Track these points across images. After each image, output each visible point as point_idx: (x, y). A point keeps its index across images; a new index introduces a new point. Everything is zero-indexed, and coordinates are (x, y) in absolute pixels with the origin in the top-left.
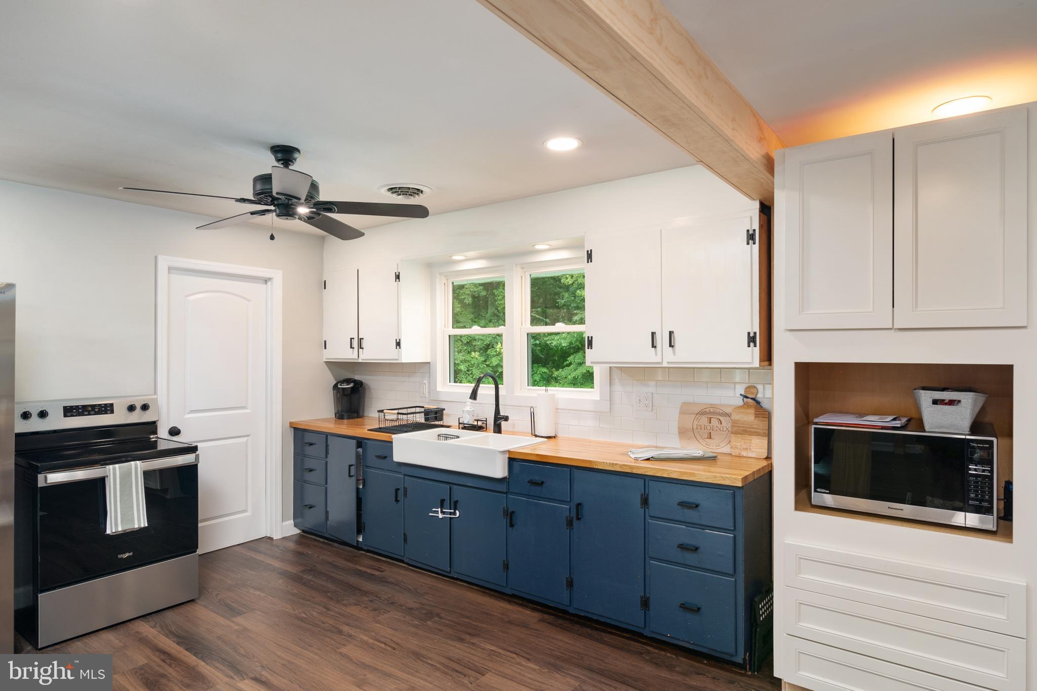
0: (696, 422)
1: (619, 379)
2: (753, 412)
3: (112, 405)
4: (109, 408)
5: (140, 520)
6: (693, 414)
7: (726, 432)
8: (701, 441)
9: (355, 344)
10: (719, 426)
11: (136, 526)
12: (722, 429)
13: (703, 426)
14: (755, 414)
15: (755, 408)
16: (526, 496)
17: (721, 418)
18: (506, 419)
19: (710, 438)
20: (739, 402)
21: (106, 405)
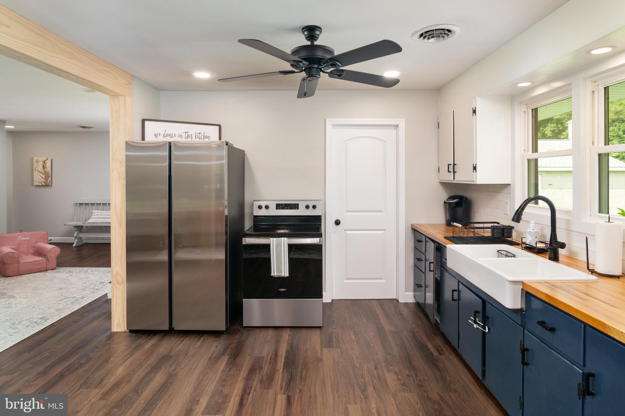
3: (298, 204)
4: (296, 206)
5: (285, 273)
9: (451, 169)
11: (283, 275)
16: (539, 338)
18: (562, 246)
21: (295, 204)
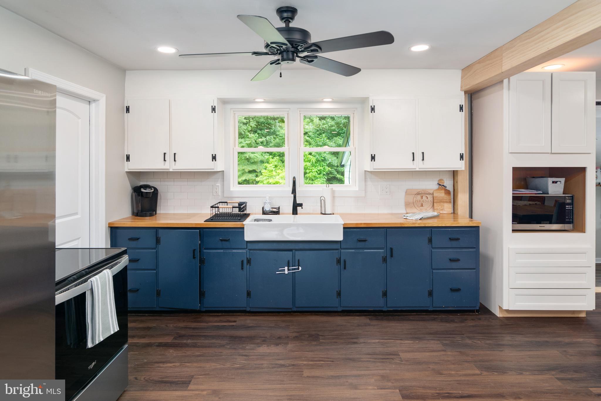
0: (415, 199)
1: (369, 178)
2: (444, 192)
5: (114, 328)
6: (414, 195)
7: (430, 203)
8: (418, 208)
10: (427, 200)
11: (112, 332)
12: (428, 201)
13: (418, 200)
14: (445, 193)
15: (444, 190)
16: (354, 249)
17: (427, 196)
18: (301, 205)
19: (422, 206)
20: (437, 187)
